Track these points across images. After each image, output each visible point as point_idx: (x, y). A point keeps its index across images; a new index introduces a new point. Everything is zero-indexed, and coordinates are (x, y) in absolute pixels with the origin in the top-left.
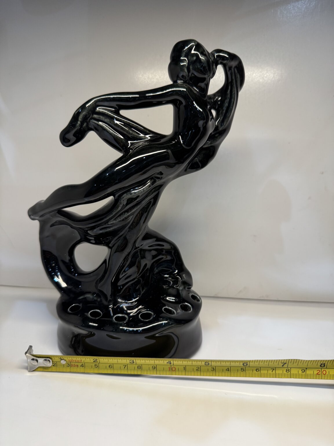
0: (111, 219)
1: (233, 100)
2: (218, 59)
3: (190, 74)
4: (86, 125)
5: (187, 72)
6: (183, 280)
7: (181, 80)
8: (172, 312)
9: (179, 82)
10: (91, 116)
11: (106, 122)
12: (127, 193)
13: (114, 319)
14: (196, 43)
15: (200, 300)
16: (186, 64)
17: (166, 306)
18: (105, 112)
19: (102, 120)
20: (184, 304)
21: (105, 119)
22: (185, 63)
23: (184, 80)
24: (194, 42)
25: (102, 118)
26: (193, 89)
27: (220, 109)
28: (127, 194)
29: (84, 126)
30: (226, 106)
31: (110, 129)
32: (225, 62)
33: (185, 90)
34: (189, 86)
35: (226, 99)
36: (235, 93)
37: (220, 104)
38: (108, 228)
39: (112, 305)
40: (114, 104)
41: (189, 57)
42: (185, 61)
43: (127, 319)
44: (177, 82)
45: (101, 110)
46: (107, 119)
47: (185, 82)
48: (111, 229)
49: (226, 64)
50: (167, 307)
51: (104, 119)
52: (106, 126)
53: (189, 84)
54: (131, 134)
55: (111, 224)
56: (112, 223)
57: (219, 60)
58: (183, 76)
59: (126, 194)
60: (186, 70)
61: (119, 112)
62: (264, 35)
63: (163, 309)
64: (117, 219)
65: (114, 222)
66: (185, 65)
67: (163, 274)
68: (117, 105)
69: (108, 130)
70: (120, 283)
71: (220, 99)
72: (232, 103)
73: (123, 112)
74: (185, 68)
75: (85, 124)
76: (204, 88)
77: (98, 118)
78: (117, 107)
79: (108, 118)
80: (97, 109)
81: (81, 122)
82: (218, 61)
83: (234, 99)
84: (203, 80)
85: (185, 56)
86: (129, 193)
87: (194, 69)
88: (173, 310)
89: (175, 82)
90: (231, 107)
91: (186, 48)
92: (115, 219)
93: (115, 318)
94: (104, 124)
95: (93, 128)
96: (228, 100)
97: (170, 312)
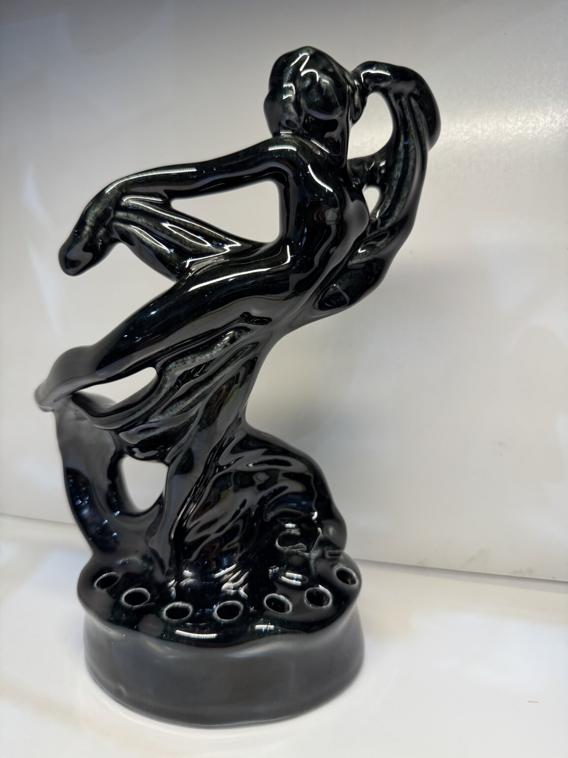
0: (155, 411)
1: (411, 163)
2: (367, 81)
3: (302, 118)
4: (104, 232)
5: (295, 113)
6: (326, 535)
7: (286, 129)
8: (286, 605)
9: (284, 133)
10: (112, 216)
11: (141, 223)
12: (177, 361)
13: (165, 612)
14: (312, 52)
15: (357, 581)
16: (292, 96)
17: (274, 592)
18: (139, 205)
19: (132, 220)
20: (317, 588)
21: (138, 218)
22: (290, 95)
23: (293, 131)
24: (308, 51)
25: (132, 217)
26: (311, 147)
27: (385, 184)
28: (177, 363)
29: (99, 234)
30: (397, 176)
31: (148, 236)
32: (383, 85)
33: (295, 149)
34: (302, 141)
35: (395, 162)
36: (415, 149)
37: (385, 173)
38: (151, 431)
39: (172, 580)
40: (160, 189)
41: (297, 81)
42: (290, 91)
43: (190, 614)
44: (280, 134)
45: (132, 202)
46: (141, 219)
47: (296, 134)
48: (157, 432)
49: (388, 89)
50: (275, 595)
51: (136, 219)
52: (141, 232)
53: (302, 136)
54: (190, 244)
55: (156, 422)
56: (156, 420)
57: (370, 82)
58: (288, 122)
59: (175, 363)
60: (292, 109)
61: (170, 205)
62: (505, 34)
63: (266, 598)
64: (165, 412)
65: (161, 418)
66: (289, 98)
67: (282, 521)
68: (166, 191)
69: (144, 239)
70: (190, 538)
71: (383, 164)
72: (410, 169)
73: (178, 204)
74: (289, 105)
75: (102, 232)
76: (338, 141)
77: (125, 218)
78: (165, 195)
79: (144, 217)
80: (125, 200)
81: (91, 227)
82: (367, 85)
83: (415, 162)
84: (333, 125)
85: (289, 81)
86: (180, 360)
87: (311, 105)
88: (287, 601)
89: (276, 134)
90: (408, 179)
91: (293, 64)
92: (162, 413)
93: (167, 612)
94: (136, 229)
95: (118, 237)
96: (400, 165)
97: (279, 606)
